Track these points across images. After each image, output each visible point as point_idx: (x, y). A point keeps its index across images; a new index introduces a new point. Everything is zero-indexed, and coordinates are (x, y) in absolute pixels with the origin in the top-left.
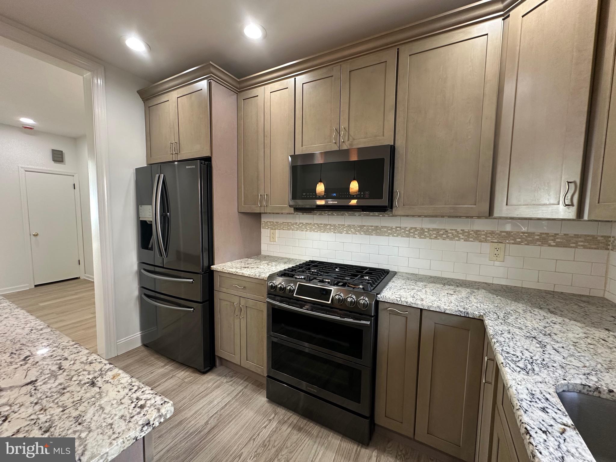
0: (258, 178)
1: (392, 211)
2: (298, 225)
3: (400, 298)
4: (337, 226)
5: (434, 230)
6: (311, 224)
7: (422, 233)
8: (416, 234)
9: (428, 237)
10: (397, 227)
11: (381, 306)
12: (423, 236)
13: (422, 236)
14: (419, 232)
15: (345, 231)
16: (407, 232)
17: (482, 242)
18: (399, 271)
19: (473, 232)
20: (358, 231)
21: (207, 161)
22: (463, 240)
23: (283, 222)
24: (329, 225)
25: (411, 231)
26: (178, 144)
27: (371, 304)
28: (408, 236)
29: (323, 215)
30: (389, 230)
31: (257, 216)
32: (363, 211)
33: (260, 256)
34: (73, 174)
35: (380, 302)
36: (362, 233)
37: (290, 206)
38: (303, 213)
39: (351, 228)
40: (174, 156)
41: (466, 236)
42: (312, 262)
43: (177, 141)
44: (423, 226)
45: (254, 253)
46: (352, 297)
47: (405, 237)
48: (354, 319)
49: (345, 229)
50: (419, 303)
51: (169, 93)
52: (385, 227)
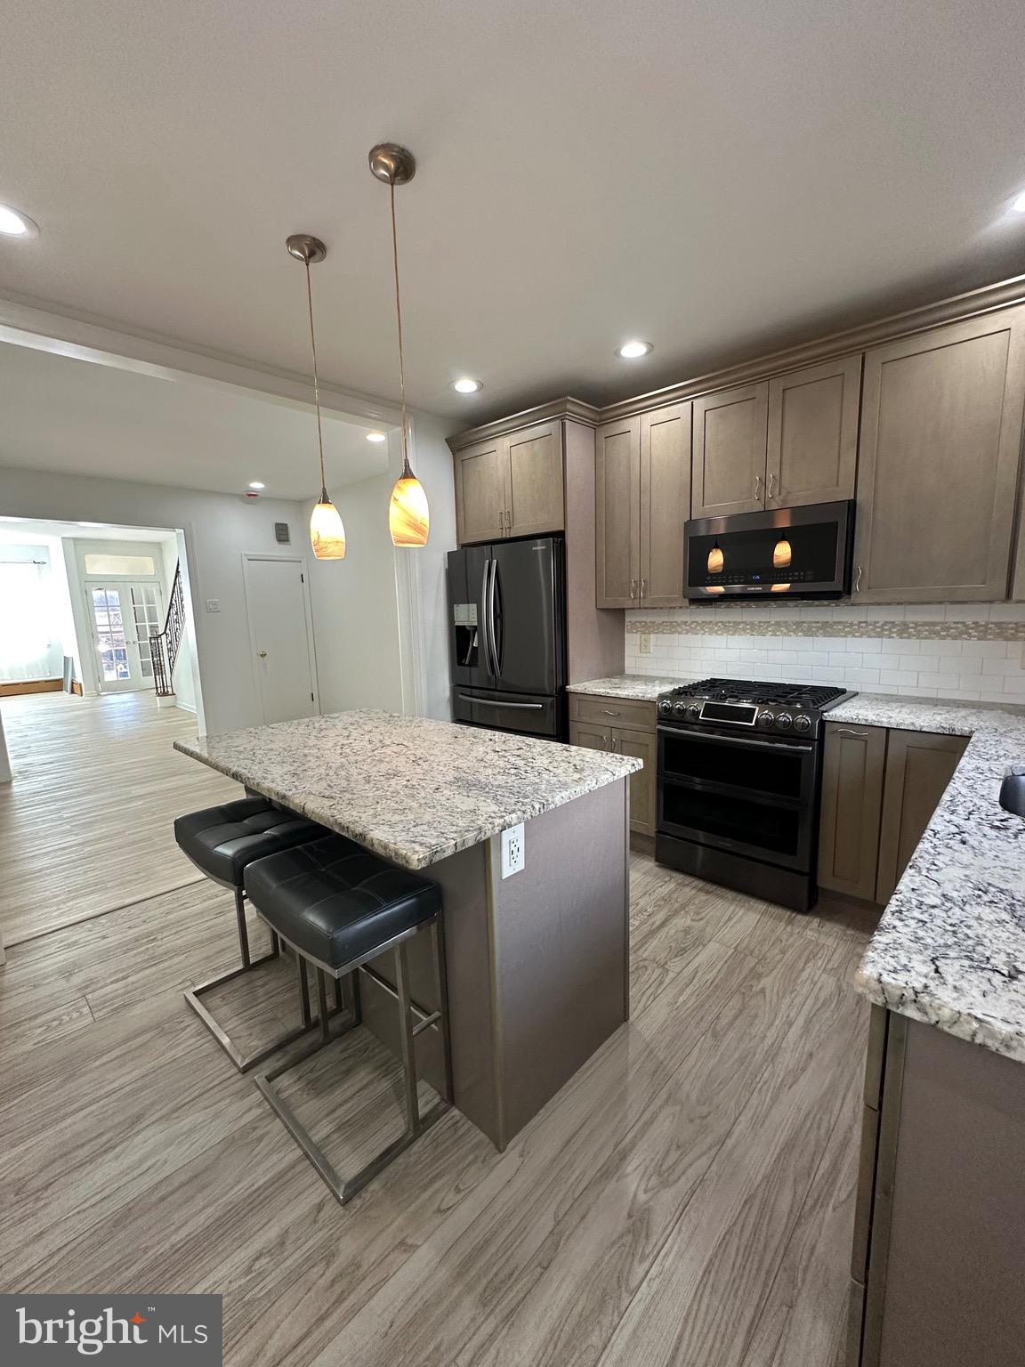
1: (850, 598)
2: (688, 626)
3: (856, 716)
4: (756, 624)
5: (925, 624)
6: (711, 622)
7: (903, 630)
8: (894, 633)
9: (913, 635)
10: (860, 623)
11: (828, 728)
12: (906, 635)
14: (899, 628)
15: (770, 631)
16: (877, 630)
17: (1010, 640)
18: (863, 691)
19: (993, 625)
20: (794, 631)
21: (560, 535)
22: (976, 639)
23: (663, 622)
24: (742, 622)
25: (885, 627)
27: (813, 724)
28: (880, 636)
30: (848, 627)
31: (619, 614)
32: (803, 599)
33: (626, 675)
34: (299, 559)
35: (827, 723)
36: (800, 634)
37: (685, 596)
39: (780, 626)
40: (504, 530)
41: (981, 632)
42: (715, 680)
43: (510, 510)
44: (906, 620)
45: (616, 670)
46: (784, 717)
47: (874, 637)
48: (788, 744)
49: (770, 629)
50: (885, 720)
51: (496, 440)
52: (840, 623)
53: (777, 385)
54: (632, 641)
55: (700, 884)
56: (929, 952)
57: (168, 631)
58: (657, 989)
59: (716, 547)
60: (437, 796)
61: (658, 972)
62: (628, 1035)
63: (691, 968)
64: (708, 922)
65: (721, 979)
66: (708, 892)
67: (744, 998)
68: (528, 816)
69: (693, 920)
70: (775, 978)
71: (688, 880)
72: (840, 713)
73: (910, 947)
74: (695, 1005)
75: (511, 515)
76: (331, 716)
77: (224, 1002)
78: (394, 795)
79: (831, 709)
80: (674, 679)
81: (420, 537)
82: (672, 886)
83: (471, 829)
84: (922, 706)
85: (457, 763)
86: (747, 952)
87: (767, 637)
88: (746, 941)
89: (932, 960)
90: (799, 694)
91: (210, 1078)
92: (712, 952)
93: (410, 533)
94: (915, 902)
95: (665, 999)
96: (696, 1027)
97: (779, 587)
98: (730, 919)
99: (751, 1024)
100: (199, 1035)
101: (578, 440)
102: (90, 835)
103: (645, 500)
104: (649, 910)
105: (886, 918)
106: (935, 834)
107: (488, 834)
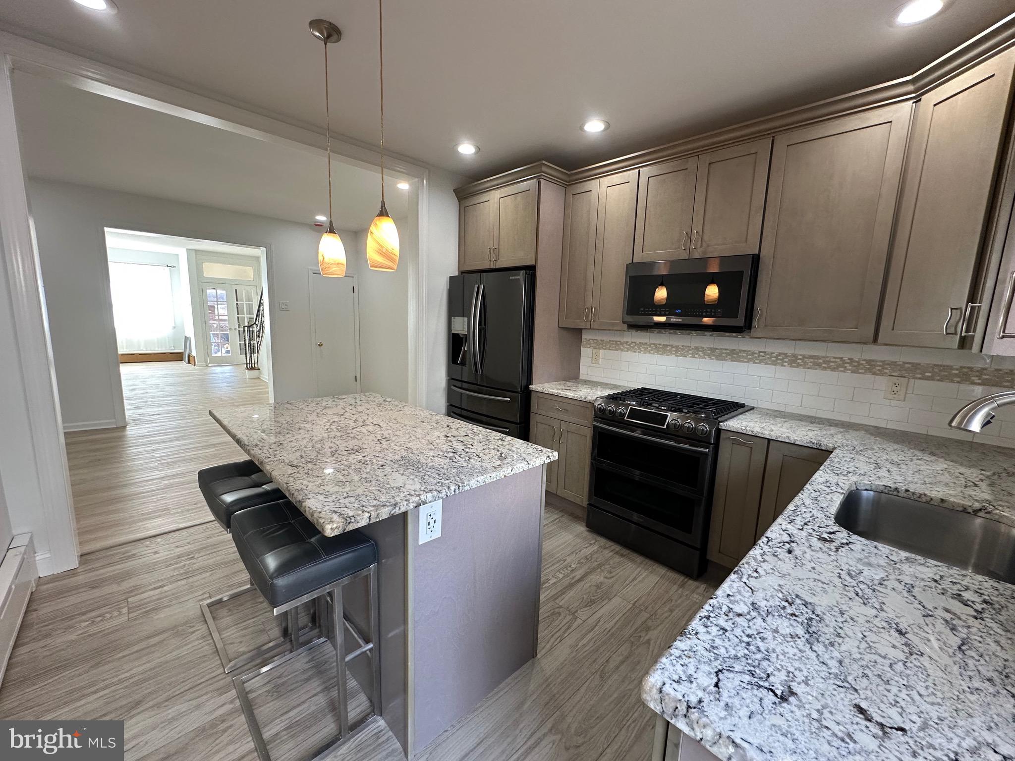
0: (585, 288)
1: (751, 332)
2: (629, 345)
3: (746, 427)
4: (680, 348)
5: (811, 357)
6: (646, 343)
7: (793, 361)
8: (786, 362)
9: (801, 365)
10: (760, 352)
11: (723, 435)
12: (795, 365)
13: (793, 365)
14: (790, 358)
15: (690, 354)
16: (773, 359)
17: (877, 375)
18: (759, 406)
19: (864, 362)
20: (709, 355)
21: (530, 271)
22: (850, 372)
23: (610, 341)
24: (670, 346)
25: (785, 360)
26: (497, 250)
27: (710, 431)
28: (774, 363)
29: (662, 333)
30: (750, 355)
31: (577, 333)
33: (578, 380)
34: (352, 275)
35: (722, 431)
36: (713, 357)
37: (624, 323)
38: (637, 330)
39: (698, 350)
40: (492, 262)
41: (855, 366)
42: (645, 389)
43: (497, 247)
44: (796, 353)
45: (572, 376)
46: (690, 423)
47: (770, 364)
48: (690, 446)
49: (690, 352)
50: (767, 432)
51: (490, 192)
52: (744, 351)
53: (706, 158)
54: (586, 353)
55: (617, 548)
56: (717, 663)
57: (257, 323)
58: (564, 632)
59: (662, 284)
60: (380, 473)
61: (569, 618)
62: (532, 670)
63: (597, 615)
64: (617, 580)
65: (617, 628)
66: (622, 555)
67: (632, 647)
68: (443, 495)
69: (605, 577)
70: (660, 632)
71: (609, 543)
72: (734, 424)
73: (702, 656)
74: (592, 649)
75: (497, 251)
76: (340, 397)
77: (230, 613)
78: (347, 468)
79: (726, 420)
80: (615, 385)
81: (390, 264)
82: (596, 548)
83: (388, 504)
84: (801, 422)
85: (411, 444)
86: (642, 608)
87: (688, 358)
88: (643, 599)
89: (716, 672)
90: (705, 406)
91: (200, 676)
92: (616, 604)
93: (379, 259)
94: (725, 609)
95: (569, 641)
96: (588, 668)
97: (706, 320)
98: (635, 579)
99: (633, 670)
100: (202, 638)
101: (550, 196)
102: (169, 472)
103: (599, 246)
104: (573, 566)
105: (695, 622)
106: (768, 542)
107: (403, 509)
